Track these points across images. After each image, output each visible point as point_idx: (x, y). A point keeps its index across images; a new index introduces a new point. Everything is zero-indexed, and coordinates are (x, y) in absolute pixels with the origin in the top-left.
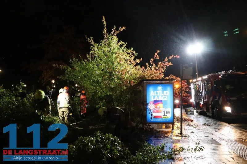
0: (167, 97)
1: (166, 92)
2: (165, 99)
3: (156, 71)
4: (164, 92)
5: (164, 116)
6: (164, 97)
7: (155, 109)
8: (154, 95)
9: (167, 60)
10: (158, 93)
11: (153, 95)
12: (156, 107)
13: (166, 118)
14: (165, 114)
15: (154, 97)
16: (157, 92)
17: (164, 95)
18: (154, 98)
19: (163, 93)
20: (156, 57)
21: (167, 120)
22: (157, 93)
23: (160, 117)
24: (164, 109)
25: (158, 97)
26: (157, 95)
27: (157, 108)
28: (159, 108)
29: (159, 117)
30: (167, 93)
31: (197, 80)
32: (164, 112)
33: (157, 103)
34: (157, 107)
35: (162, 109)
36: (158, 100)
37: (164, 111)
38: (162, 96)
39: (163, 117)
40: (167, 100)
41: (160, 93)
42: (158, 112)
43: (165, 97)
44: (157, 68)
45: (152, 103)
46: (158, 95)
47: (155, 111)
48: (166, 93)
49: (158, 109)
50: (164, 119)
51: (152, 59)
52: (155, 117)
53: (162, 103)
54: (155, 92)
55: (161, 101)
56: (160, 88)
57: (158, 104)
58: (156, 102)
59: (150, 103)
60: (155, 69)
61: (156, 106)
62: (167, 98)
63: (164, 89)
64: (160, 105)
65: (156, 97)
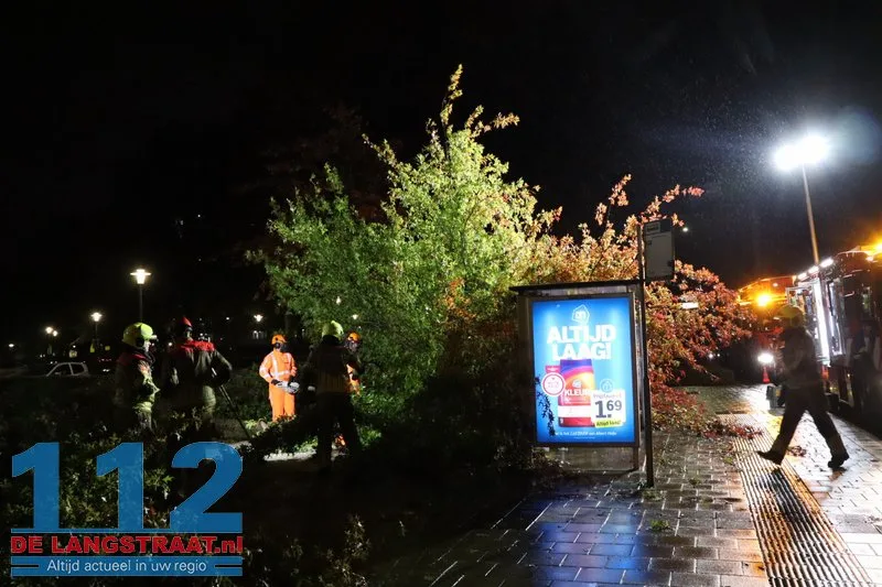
0: (608, 346)
1: (604, 327)
2: (603, 356)
3: (621, 249)
4: (598, 327)
5: (602, 420)
6: (598, 348)
7: (567, 392)
8: (560, 341)
9: (657, 208)
10: (576, 334)
11: (555, 342)
12: (570, 387)
13: (609, 426)
14: (605, 412)
15: (562, 347)
16: (571, 328)
17: (598, 339)
18: (561, 354)
19: (593, 333)
20: (617, 200)
21: (614, 434)
22: (570, 335)
23: (586, 422)
24: (600, 392)
25: (575, 346)
26: (571, 340)
27: (573, 388)
28: (583, 387)
29: (581, 423)
30: (608, 331)
31: (808, 275)
32: (600, 403)
33: (574, 369)
34: (575, 384)
35: (591, 392)
36: (574, 358)
37: (598, 400)
38: (591, 344)
39: (595, 420)
40: (609, 357)
41: (581, 333)
42: (576, 402)
43: (602, 346)
44: (622, 239)
45: (553, 369)
46: (576, 339)
47: (567, 400)
48: (604, 333)
49: (576, 393)
50: (602, 430)
51: (602, 208)
52: (568, 423)
53: (591, 371)
54: (565, 329)
55: (589, 362)
56: (581, 314)
57: (577, 372)
58: (568, 367)
59: (548, 372)
60: (614, 241)
61: (570, 380)
62: (609, 352)
63: (599, 319)
64: (585, 378)
65: (569, 347)
